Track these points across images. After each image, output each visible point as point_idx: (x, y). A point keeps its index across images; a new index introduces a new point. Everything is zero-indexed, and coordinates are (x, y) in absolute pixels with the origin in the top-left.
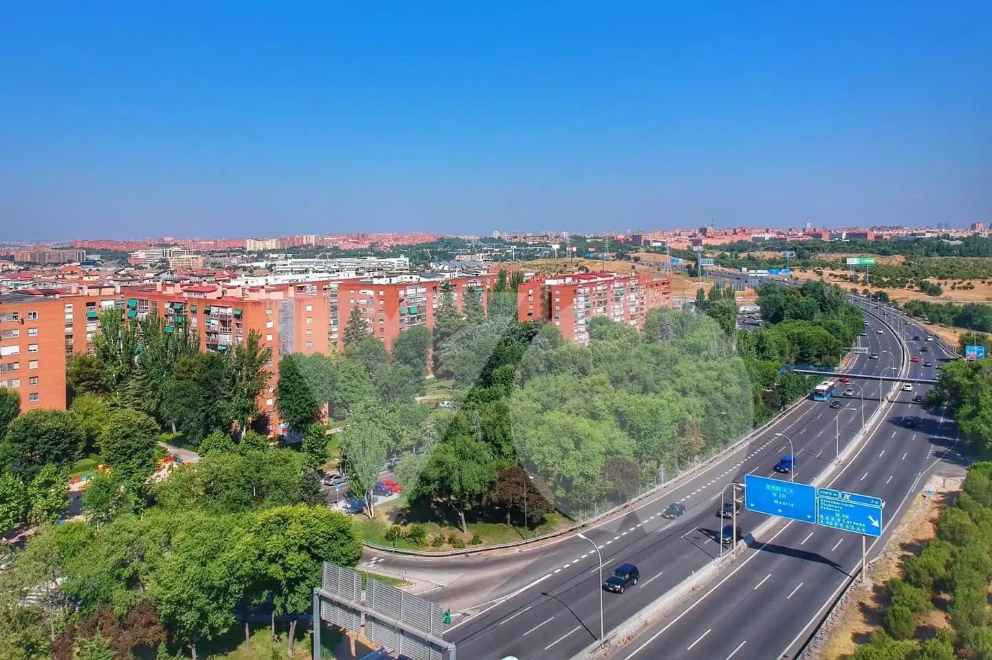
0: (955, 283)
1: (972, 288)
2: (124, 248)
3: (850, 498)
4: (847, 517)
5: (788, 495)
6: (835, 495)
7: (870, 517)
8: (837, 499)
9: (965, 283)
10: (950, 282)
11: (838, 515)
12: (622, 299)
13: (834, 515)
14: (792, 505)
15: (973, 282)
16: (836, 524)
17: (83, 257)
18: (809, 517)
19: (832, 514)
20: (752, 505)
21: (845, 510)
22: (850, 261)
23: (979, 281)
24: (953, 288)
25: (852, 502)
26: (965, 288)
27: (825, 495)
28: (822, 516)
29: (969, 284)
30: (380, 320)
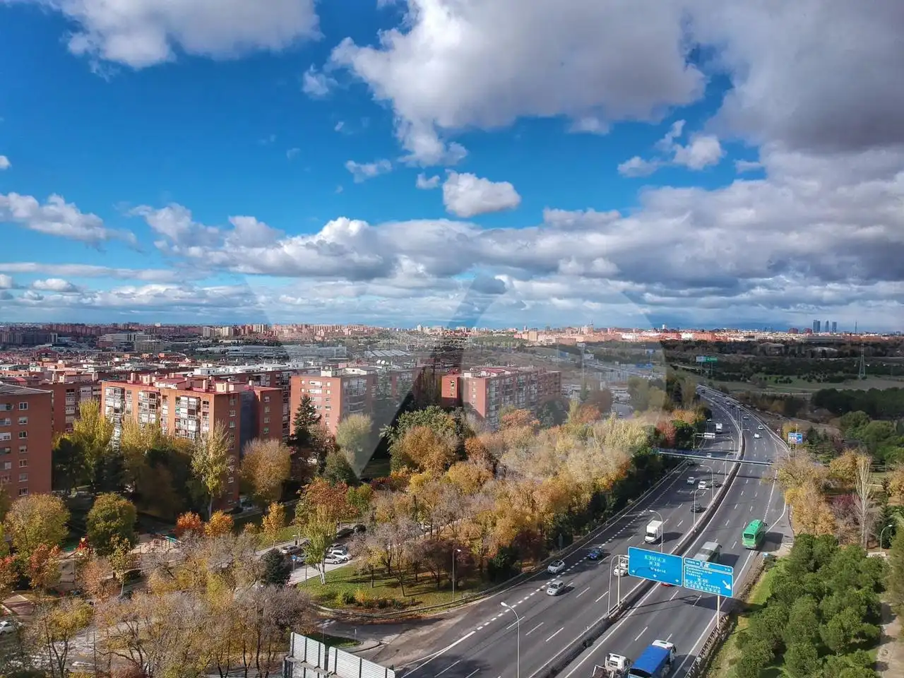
0: (777, 378)
1: (790, 382)
2: (94, 332)
3: (709, 567)
4: (707, 581)
5: (661, 564)
6: (698, 564)
7: (724, 582)
8: (698, 567)
9: (785, 378)
10: (774, 377)
11: (699, 580)
12: (524, 389)
13: (696, 580)
14: (665, 572)
15: (792, 378)
16: (698, 587)
17: (55, 339)
18: (677, 581)
19: (695, 579)
20: (633, 571)
21: (704, 576)
22: (698, 359)
23: (796, 377)
24: (776, 382)
25: (710, 569)
26: (786, 382)
27: (690, 564)
28: (687, 581)
29: (788, 379)
30: (326, 407)
